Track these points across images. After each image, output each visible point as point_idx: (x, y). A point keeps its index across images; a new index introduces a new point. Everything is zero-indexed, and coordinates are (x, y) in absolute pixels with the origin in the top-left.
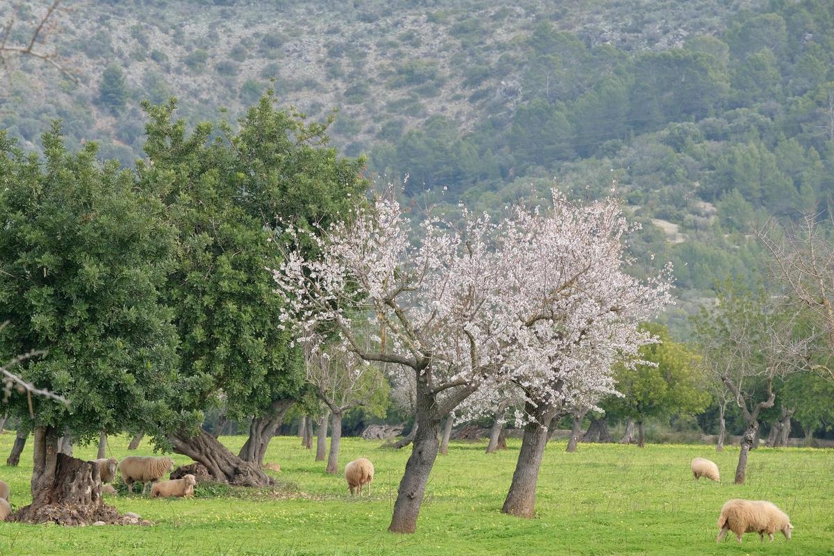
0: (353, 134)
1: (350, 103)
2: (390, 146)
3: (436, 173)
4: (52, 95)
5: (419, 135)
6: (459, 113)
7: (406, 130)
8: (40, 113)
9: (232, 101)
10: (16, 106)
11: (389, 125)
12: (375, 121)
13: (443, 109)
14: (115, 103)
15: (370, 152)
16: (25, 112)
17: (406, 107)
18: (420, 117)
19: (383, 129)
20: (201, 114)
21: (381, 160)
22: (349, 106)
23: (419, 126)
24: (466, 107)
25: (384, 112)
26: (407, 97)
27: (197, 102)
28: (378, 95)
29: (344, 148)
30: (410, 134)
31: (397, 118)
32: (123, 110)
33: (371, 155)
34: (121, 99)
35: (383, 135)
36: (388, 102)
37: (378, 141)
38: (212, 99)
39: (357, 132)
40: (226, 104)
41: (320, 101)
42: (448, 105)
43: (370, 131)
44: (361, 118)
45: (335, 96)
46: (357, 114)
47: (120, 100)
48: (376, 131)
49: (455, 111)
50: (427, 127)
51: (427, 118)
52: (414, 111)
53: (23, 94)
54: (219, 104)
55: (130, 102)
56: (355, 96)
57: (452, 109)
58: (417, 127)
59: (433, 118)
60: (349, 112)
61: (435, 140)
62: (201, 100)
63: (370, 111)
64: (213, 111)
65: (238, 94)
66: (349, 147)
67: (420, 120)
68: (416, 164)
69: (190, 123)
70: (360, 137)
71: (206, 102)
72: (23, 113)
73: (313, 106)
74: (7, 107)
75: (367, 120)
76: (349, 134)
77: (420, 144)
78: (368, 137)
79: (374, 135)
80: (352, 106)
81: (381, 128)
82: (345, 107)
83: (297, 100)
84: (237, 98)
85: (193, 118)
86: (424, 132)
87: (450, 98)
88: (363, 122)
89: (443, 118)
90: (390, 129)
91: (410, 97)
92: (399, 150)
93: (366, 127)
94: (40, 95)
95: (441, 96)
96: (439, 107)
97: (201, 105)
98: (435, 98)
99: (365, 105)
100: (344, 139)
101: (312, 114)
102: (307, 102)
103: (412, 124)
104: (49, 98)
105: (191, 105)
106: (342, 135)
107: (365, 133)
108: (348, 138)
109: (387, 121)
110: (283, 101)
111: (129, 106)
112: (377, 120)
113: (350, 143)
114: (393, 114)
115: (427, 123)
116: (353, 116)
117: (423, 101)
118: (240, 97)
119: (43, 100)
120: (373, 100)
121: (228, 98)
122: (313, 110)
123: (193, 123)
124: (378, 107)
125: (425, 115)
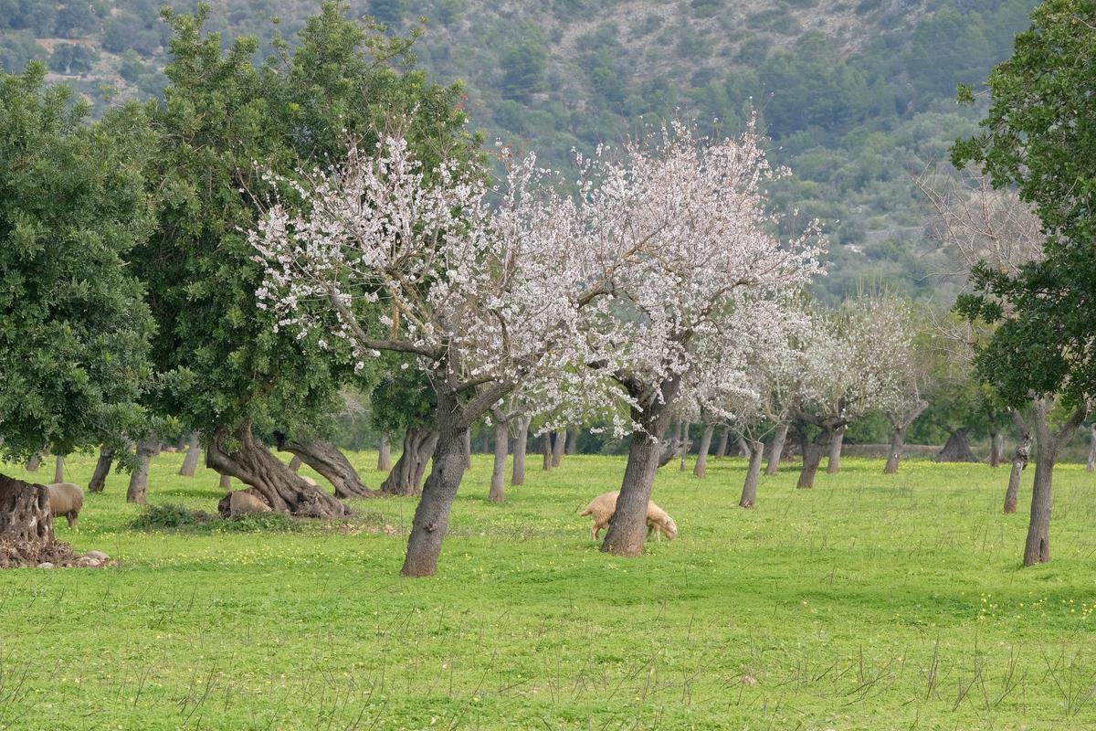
0: (702, 57)
1: (698, 16)
2: (749, 72)
3: (811, 108)
4: (306, 8)
5: (789, 58)
6: (843, 29)
7: (772, 52)
8: (291, 32)
9: (544, 14)
10: (259, 23)
11: (750, 44)
12: (731, 41)
13: (822, 23)
14: (389, 18)
15: (724, 81)
16: (270, 31)
17: (773, 22)
18: (791, 35)
19: (742, 50)
20: (501, 32)
21: (738, 92)
22: (698, 20)
23: (790, 46)
24: (851, 20)
25: (743, 28)
26: (773, 8)
27: (498, 16)
28: (735, 6)
29: (690, 75)
30: (777, 57)
31: (760, 35)
32: (400, 27)
33: (725, 85)
34: (397, 12)
35: (742, 58)
36: (748, 15)
37: (735, 66)
38: (516, 11)
39: (706, 55)
40: (535, 19)
41: (659, 14)
42: (827, 19)
43: (724, 54)
44: (713, 35)
45: (679, 7)
46: (708, 31)
47: (394, 14)
48: (733, 53)
49: (838, 25)
50: (799, 48)
51: (800, 36)
52: (783, 27)
53: (269, 6)
54: (526, 19)
55: (407, 17)
56: (705, 7)
57: (833, 22)
58: (787, 48)
59: (808, 35)
60: (697, 29)
61: (809, 65)
62: (502, 14)
63: (724, 26)
64: (518, 27)
65: (552, 5)
66: (697, 75)
67: (791, 39)
68: (784, 97)
69: (488, 44)
70: (712, 62)
71: (509, 16)
72: (267, 32)
73: (649, 21)
74: (247, 25)
75: (720, 39)
76: (698, 57)
77: (790, 70)
78: (721, 61)
79: (730, 58)
80: (701, 21)
81: (739, 50)
82: (692, 21)
83: (629, 13)
84: (550, 11)
85: (491, 38)
86: (795, 54)
87: (830, 9)
88: (716, 41)
89: (821, 35)
90: (750, 51)
91: (777, 8)
92: (762, 78)
93: (719, 47)
94: (290, 8)
95: (819, 7)
96: (816, 20)
97: (503, 20)
98: (811, 9)
99: (719, 19)
100: (690, 64)
101: (648, 31)
102: (642, 16)
103: (781, 44)
104: (303, 13)
105: (489, 20)
106: (688, 58)
107: (717, 56)
108: (696, 62)
109: (746, 40)
110: (610, 14)
111: (407, 22)
112: (735, 38)
113: (696, 69)
114: (754, 30)
115: (800, 42)
116: (702, 33)
117: (795, 13)
118: (554, 9)
119: (294, 15)
120: (729, 13)
121: (537, 11)
122: (650, 26)
123: (492, 44)
124: (735, 21)
125: (797, 32)
